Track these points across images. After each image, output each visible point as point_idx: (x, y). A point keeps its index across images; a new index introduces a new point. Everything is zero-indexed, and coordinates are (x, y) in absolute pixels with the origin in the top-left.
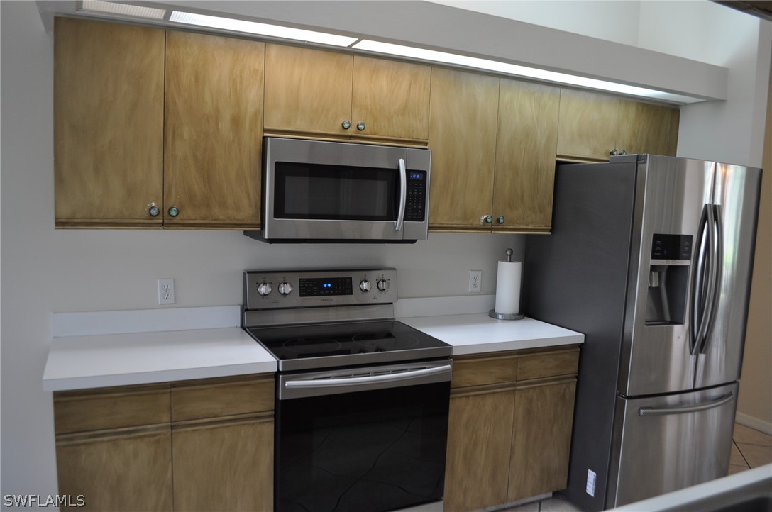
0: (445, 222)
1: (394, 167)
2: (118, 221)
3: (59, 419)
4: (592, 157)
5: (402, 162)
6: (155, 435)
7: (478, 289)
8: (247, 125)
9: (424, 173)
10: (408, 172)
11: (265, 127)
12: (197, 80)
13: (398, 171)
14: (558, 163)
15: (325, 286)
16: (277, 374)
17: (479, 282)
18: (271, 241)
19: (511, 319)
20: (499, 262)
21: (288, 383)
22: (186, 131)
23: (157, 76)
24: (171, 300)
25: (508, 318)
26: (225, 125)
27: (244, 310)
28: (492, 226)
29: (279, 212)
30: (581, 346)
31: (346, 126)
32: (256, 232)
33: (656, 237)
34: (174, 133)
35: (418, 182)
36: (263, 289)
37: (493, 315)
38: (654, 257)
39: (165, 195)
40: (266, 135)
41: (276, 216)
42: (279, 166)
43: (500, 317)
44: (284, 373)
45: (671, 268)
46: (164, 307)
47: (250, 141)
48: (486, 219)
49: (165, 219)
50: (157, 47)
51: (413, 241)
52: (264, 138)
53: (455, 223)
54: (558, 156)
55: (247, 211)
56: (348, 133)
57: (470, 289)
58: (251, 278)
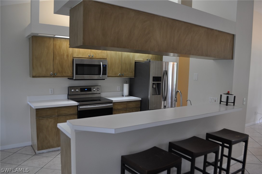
0: (111, 75)
1: (100, 64)
2: (45, 76)
3: (37, 114)
4: (143, 60)
5: (101, 63)
6: (55, 118)
7: (120, 90)
8: (70, 56)
9: (106, 65)
10: (103, 65)
11: (73, 57)
12: (60, 48)
13: (101, 65)
14: (135, 62)
15: (86, 89)
16: (78, 106)
17: (120, 89)
18: (75, 80)
19: (127, 96)
20: (124, 84)
21: (80, 107)
22: (58, 58)
23: (52, 47)
24: (53, 93)
25: (126, 96)
26: (65, 56)
27: (68, 95)
28: (121, 76)
29: (77, 74)
30: (141, 101)
31: (90, 56)
32: (71, 78)
33: (153, 77)
34: (55, 58)
35: (105, 67)
36: (72, 90)
37: (123, 96)
38: (153, 81)
39: (54, 70)
40: (73, 58)
41: (76, 75)
43: (124, 96)
44: (79, 105)
45: (158, 84)
46: (51, 94)
47: (70, 60)
48: (120, 74)
49: (54, 76)
50: (52, 41)
51: (104, 79)
52: (73, 59)
53: (113, 75)
54: (135, 61)
55: (70, 74)
56: (90, 57)
57: (118, 90)
58: (70, 88)
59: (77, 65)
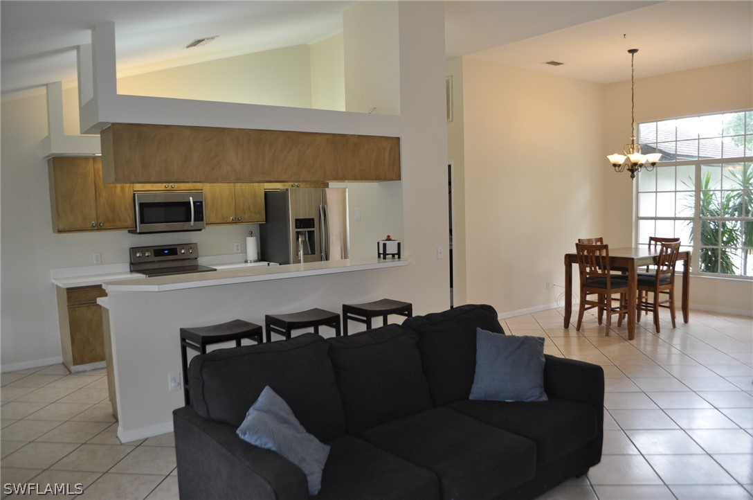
0: (214, 221)
1: (188, 201)
2: (81, 229)
3: (69, 299)
4: (282, 188)
5: (191, 198)
7: (239, 251)
8: (127, 190)
9: (201, 202)
10: (194, 202)
11: (134, 190)
13: (190, 202)
14: (265, 192)
15: (165, 252)
17: (239, 248)
18: (140, 233)
19: (255, 262)
20: (246, 238)
22: (104, 194)
23: (91, 175)
24: (100, 261)
25: (253, 262)
26: (118, 190)
27: (131, 264)
28: (236, 221)
29: (142, 222)
31: (167, 186)
32: (133, 231)
33: (296, 220)
34: (99, 195)
35: (199, 206)
36: (138, 255)
37: (246, 262)
38: (296, 228)
39: (97, 219)
40: (135, 192)
41: (141, 223)
42: (141, 205)
43: (249, 262)
45: (309, 232)
46: (96, 264)
47: (129, 196)
48: (232, 219)
49: (98, 228)
50: (91, 163)
51: (200, 230)
52: (134, 194)
53: (218, 221)
54: (265, 189)
55: (130, 223)
56: (168, 189)
57: (236, 251)
58: (134, 250)
59: (142, 205)
